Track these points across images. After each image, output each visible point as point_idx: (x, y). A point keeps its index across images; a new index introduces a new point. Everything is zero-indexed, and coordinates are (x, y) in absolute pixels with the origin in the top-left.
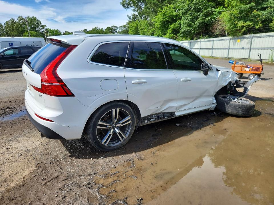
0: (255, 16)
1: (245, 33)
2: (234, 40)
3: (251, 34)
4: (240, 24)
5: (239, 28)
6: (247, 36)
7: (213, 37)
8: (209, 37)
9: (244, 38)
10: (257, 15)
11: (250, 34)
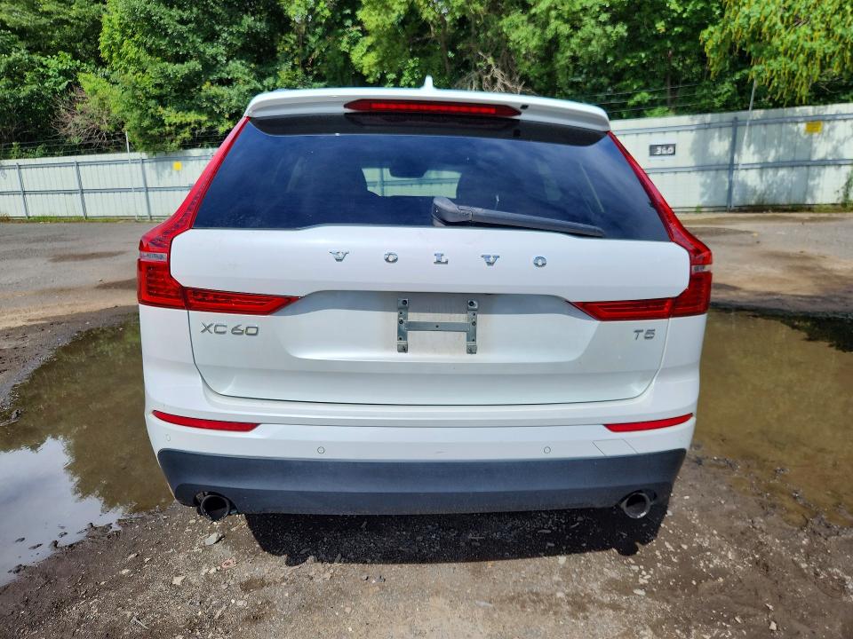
0: (210, 99)
1: (186, 145)
2: (154, 164)
3: (208, 147)
4: (171, 116)
5: (168, 128)
6: (195, 152)
7: (65, 155)
8: (50, 152)
9: (186, 158)
10: (216, 96)
11: (202, 147)
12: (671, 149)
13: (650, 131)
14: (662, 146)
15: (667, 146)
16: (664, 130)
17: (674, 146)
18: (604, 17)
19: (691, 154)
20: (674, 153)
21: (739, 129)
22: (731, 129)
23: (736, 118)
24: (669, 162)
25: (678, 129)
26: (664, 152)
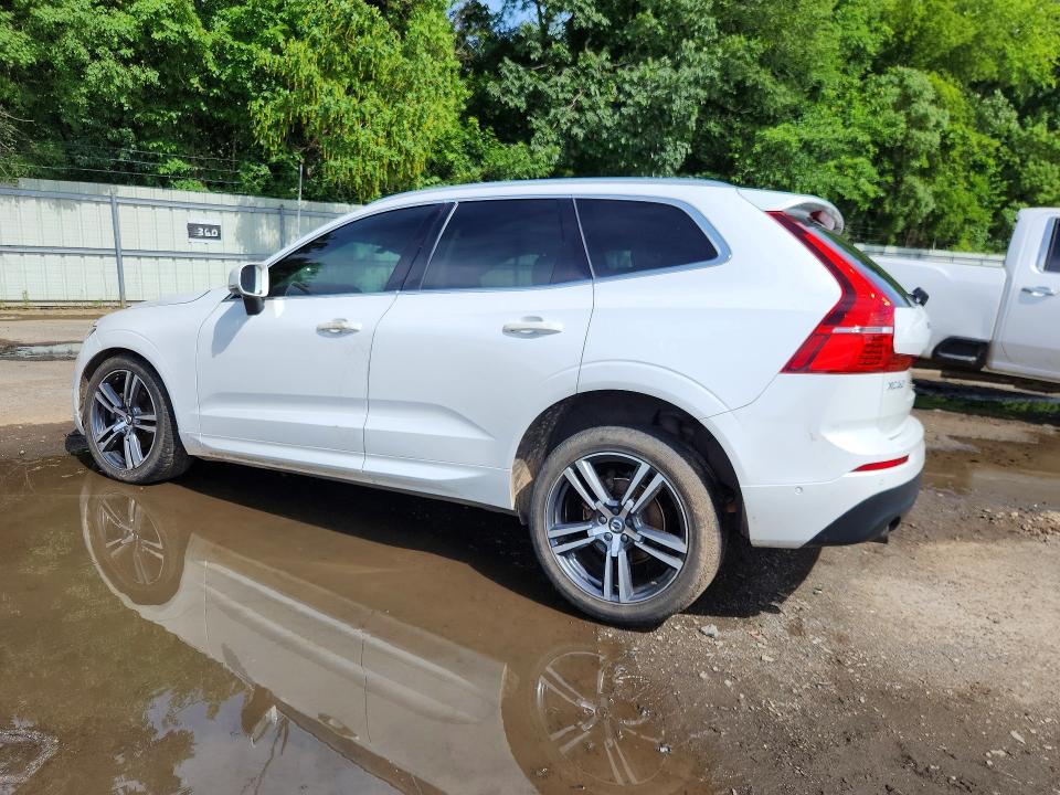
12: (215, 232)
13: (188, 206)
14: (204, 226)
15: (210, 227)
16: (205, 207)
17: (218, 228)
18: (127, 52)
19: (238, 239)
20: (219, 237)
21: (287, 218)
22: (278, 217)
23: (282, 206)
24: (214, 246)
25: (221, 209)
26: (208, 234)
